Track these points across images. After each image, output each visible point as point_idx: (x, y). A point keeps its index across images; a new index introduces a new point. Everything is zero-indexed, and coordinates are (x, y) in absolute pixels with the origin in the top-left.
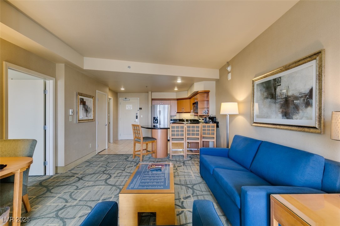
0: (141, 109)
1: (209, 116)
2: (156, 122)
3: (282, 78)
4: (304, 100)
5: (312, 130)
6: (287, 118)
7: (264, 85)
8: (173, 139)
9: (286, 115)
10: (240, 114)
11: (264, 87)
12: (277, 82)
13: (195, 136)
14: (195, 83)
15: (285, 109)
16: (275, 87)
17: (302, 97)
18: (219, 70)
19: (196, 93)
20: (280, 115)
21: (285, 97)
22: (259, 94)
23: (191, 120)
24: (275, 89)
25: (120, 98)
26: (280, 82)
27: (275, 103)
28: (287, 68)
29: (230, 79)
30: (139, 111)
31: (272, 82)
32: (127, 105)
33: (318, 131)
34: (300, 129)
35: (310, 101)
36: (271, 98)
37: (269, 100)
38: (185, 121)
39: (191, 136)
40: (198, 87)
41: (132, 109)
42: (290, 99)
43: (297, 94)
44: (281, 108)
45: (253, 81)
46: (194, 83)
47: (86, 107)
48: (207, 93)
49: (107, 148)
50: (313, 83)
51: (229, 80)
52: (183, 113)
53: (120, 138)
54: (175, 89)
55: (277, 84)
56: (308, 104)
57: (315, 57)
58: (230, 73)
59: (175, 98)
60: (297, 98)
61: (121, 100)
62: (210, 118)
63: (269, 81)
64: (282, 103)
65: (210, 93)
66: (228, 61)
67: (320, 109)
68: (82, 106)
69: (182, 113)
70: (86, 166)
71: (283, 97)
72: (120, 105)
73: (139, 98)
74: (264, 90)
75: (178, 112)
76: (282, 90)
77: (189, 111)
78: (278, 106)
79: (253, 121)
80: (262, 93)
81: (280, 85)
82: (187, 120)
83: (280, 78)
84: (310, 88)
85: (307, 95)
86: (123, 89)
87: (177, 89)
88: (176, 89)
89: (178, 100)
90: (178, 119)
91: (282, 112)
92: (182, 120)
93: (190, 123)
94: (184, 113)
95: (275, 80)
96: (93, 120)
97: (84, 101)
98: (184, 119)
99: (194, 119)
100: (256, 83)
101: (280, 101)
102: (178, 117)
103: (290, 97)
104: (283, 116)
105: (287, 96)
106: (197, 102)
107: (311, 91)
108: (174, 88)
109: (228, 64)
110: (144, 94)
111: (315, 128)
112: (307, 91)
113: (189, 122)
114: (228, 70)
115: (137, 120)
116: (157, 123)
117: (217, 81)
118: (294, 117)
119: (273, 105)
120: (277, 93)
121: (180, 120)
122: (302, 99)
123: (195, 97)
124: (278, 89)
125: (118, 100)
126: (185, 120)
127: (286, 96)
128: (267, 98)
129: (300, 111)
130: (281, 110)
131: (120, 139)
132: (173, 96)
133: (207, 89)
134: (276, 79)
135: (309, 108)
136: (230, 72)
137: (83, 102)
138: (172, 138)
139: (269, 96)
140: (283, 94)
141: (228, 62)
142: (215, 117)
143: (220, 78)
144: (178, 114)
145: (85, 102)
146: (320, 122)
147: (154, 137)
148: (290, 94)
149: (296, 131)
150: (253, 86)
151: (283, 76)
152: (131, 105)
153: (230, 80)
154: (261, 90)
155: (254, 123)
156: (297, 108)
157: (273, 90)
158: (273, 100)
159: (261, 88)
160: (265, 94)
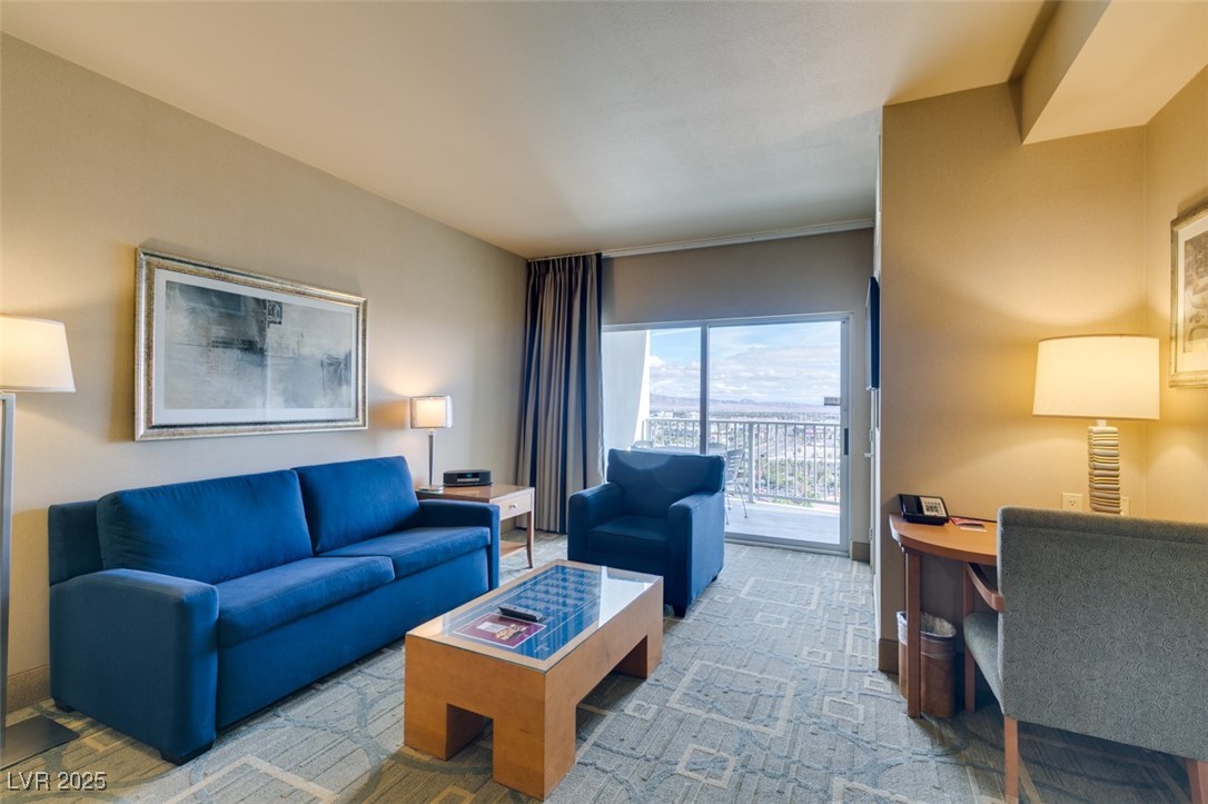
3: (284, 308)
4: (335, 371)
6: (300, 406)
11: (214, 307)
12: (267, 311)
15: (294, 385)
16: (263, 322)
17: (332, 364)
20: (280, 400)
21: (291, 355)
22: (183, 321)
24: (262, 331)
26: (280, 315)
27: (261, 365)
31: (250, 305)
35: (347, 375)
36: (246, 350)
37: (236, 353)
44: (282, 381)
50: (351, 345)
55: (270, 318)
64: (285, 368)
74: (213, 316)
78: (271, 374)
80: (201, 321)
81: (280, 323)
83: (280, 304)
84: (347, 352)
85: (340, 363)
95: (260, 303)
101: (276, 362)
104: (287, 401)
107: (348, 356)
111: (356, 421)
119: (256, 371)
120: (267, 340)
124: (272, 332)
127: (295, 353)
134: (264, 301)
135: (344, 387)
151: (287, 304)
154: (193, 311)
155: (152, 425)
157: (254, 327)
158: (249, 357)
159: (192, 304)
160: (219, 332)
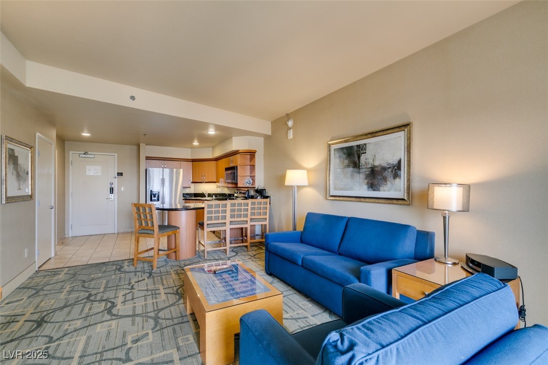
0: (120, 174)
1: (255, 188)
2: (156, 199)
3: (367, 145)
4: (392, 171)
5: (400, 202)
6: (374, 190)
7: (345, 150)
8: (209, 226)
9: (372, 186)
10: (310, 186)
11: (345, 154)
12: (361, 149)
13: (242, 219)
14: (233, 138)
15: (371, 180)
16: (359, 154)
17: (390, 168)
18: (272, 122)
19: (235, 153)
20: (365, 187)
21: (370, 166)
22: (338, 161)
23: (216, 195)
24: (359, 157)
25: (71, 152)
26: (365, 149)
27: (359, 173)
28: (373, 134)
29: (292, 137)
30: (116, 179)
31: (355, 149)
32: (88, 167)
33: (406, 203)
34: (388, 201)
35: (399, 172)
36: (354, 167)
37: (351, 169)
38: (205, 197)
39: (236, 219)
40: (237, 144)
41: (100, 174)
42: (376, 169)
43: (385, 165)
44: (366, 179)
45: (329, 146)
46: (231, 137)
47: (19, 169)
48: (252, 154)
49: (53, 255)
50: (401, 154)
51: (289, 138)
52: (203, 182)
53: (70, 233)
54: (194, 144)
55: (362, 152)
56: (396, 176)
57: (403, 128)
58: (292, 130)
59: (190, 158)
60: (384, 169)
61: (72, 155)
62: (257, 191)
63: (351, 147)
64: (367, 173)
65: (256, 154)
66: (289, 113)
67: (409, 180)
68: (12, 166)
69: (201, 182)
70: (29, 297)
71: (368, 167)
72: (71, 167)
73: (116, 155)
74: (344, 156)
75: (194, 181)
76: (366, 159)
77: (215, 181)
78: (362, 176)
79: (329, 193)
80: (342, 160)
81: (365, 153)
82: (209, 195)
83: (365, 144)
84: (399, 159)
85: (395, 166)
86: (86, 134)
87: (198, 144)
88: (196, 143)
89: (193, 161)
90: (193, 192)
91: (368, 183)
92: (203, 195)
93: (215, 199)
94: (206, 182)
95: (358, 146)
96: (31, 197)
97: (16, 155)
98: (205, 193)
99: (221, 192)
100: (333, 147)
101: (365, 170)
102: (192, 190)
103: (376, 167)
104: (368, 188)
105: (374, 166)
106: (237, 167)
107: (400, 162)
108: (192, 141)
109: (288, 116)
110: (128, 147)
111: (403, 199)
112: (396, 162)
113: (214, 197)
114: (287, 125)
115: (112, 196)
116: (158, 200)
117: (267, 138)
118: (381, 188)
119: (357, 175)
120: (361, 162)
121: (196, 195)
122: (390, 170)
123: (231, 158)
124: (363, 157)
125: (66, 155)
126: (206, 195)
127: (372, 165)
128: (348, 166)
129: (388, 183)
130: (366, 181)
131: (70, 235)
132: (187, 154)
133: (252, 148)
134: (360, 145)
135: (397, 180)
136: (290, 128)
137: (13, 158)
138: (207, 224)
139: (352, 165)
140: (369, 164)
141: (287, 115)
142: (265, 190)
143: (272, 134)
144: (193, 184)
145: (17, 157)
146: (408, 193)
147: (173, 224)
148: (377, 163)
149: (384, 203)
150: (330, 151)
151: (369, 143)
152: (99, 168)
153: (291, 139)
154: (340, 157)
155: (331, 196)
156: (385, 179)
157: (357, 157)
158: (356, 170)
159: (340, 155)
160: (346, 162)
